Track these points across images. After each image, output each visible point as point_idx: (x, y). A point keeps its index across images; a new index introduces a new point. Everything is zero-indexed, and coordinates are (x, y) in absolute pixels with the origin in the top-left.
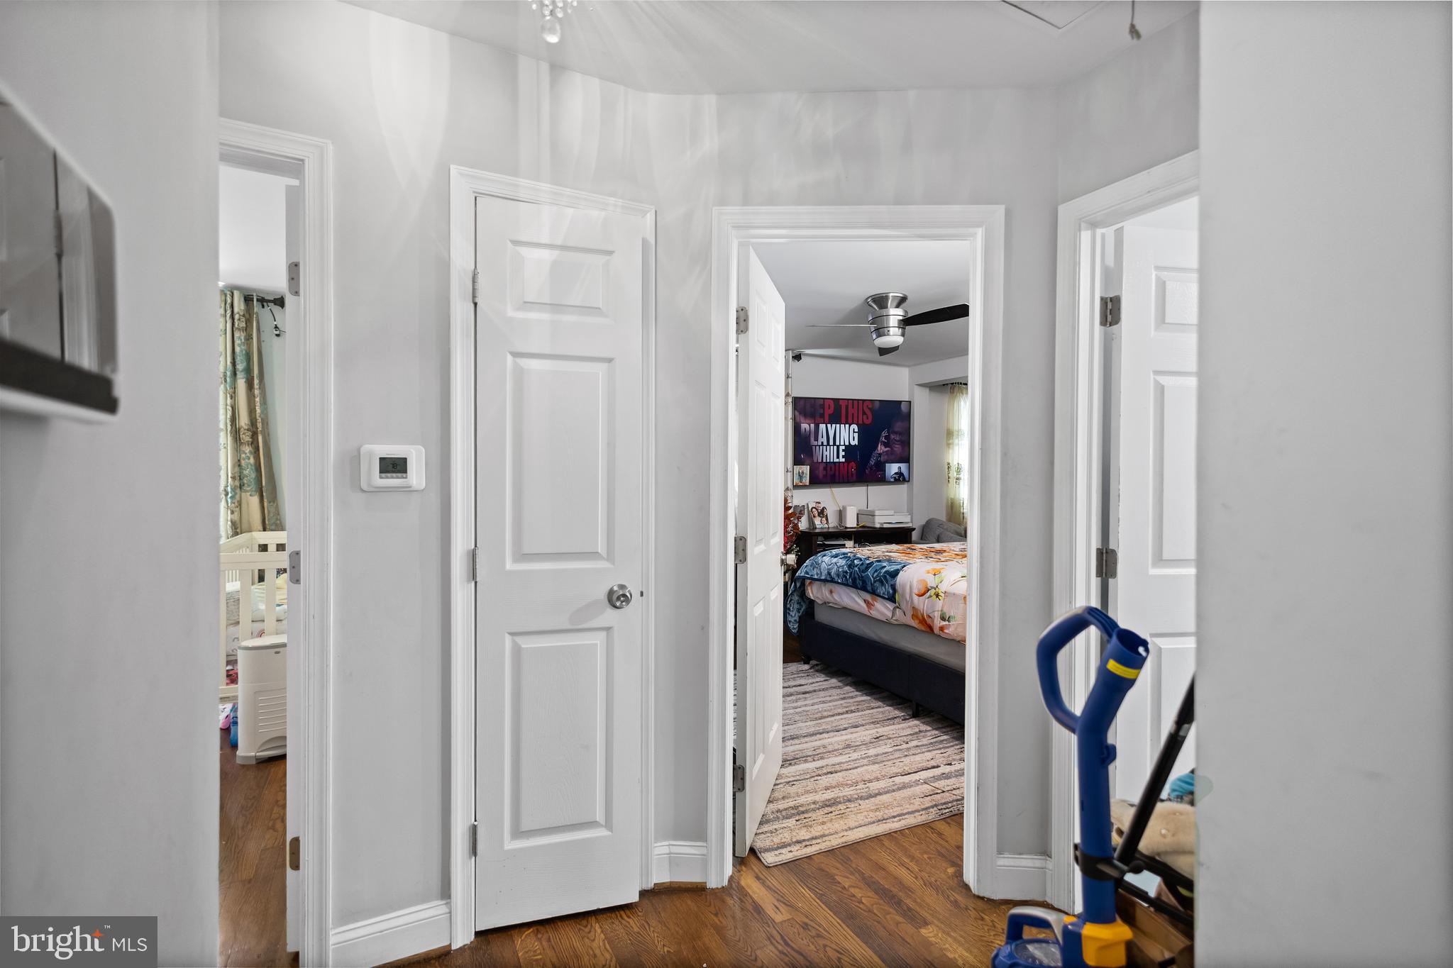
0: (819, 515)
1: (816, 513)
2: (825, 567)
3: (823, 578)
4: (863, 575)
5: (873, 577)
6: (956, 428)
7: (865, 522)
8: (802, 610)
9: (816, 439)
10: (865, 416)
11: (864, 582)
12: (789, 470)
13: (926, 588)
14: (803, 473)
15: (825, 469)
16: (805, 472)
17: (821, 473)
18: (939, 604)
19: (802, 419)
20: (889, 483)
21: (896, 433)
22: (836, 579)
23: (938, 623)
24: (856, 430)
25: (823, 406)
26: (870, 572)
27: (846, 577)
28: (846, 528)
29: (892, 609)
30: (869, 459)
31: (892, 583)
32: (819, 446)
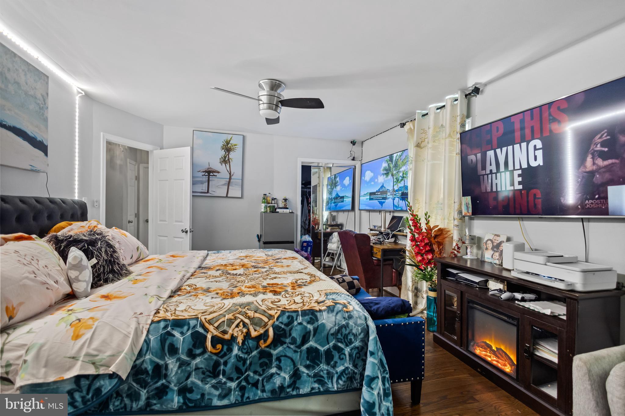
9: (484, 168)
14: (468, 203)
19: (469, 151)
24: (538, 146)
25: (490, 132)
32: (488, 175)
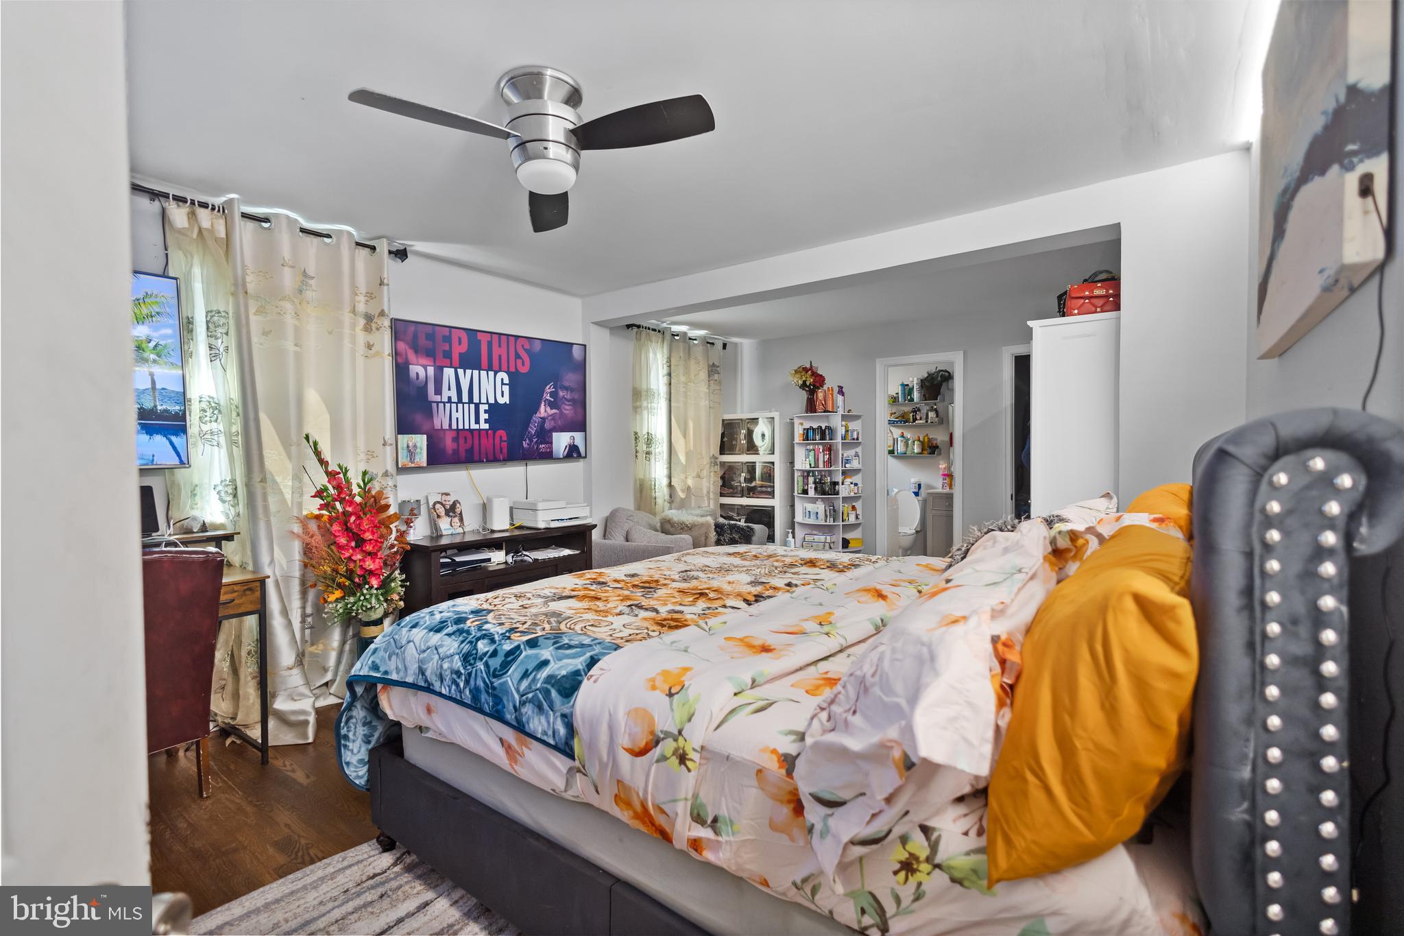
0: (447, 514)
1: (442, 511)
2: (412, 655)
3: (410, 679)
4: (497, 682)
5: (518, 690)
6: (644, 386)
7: (524, 519)
8: (376, 735)
9: (438, 391)
10: (519, 362)
11: (498, 700)
12: (389, 442)
13: (652, 733)
14: (415, 446)
15: (456, 439)
16: (418, 445)
17: (449, 444)
18: (688, 782)
19: (411, 356)
20: (558, 460)
21: (566, 389)
22: (437, 686)
23: (685, 830)
24: (506, 381)
25: (448, 339)
26: (511, 678)
27: (457, 685)
28: (493, 531)
29: (565, 772)
30: (528, 426)
31: (566, 710)
32: (444, 403)
